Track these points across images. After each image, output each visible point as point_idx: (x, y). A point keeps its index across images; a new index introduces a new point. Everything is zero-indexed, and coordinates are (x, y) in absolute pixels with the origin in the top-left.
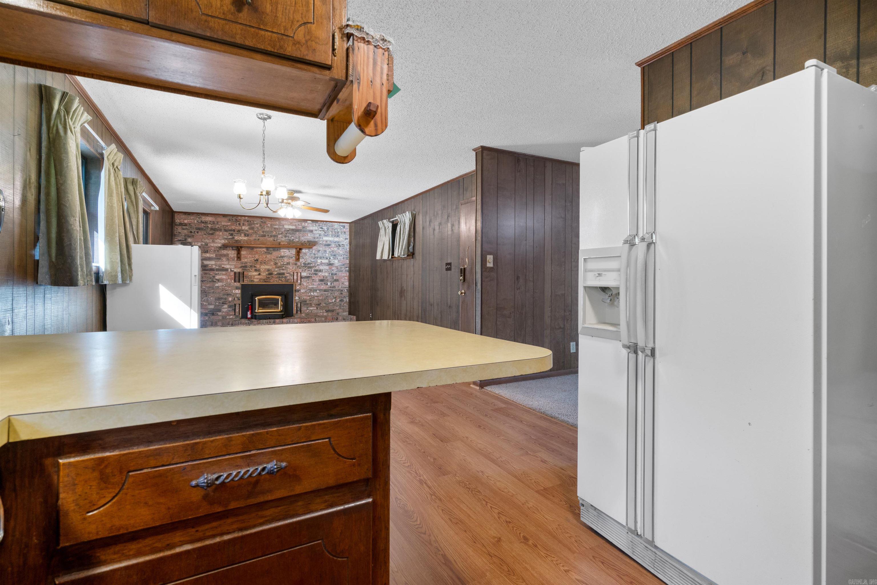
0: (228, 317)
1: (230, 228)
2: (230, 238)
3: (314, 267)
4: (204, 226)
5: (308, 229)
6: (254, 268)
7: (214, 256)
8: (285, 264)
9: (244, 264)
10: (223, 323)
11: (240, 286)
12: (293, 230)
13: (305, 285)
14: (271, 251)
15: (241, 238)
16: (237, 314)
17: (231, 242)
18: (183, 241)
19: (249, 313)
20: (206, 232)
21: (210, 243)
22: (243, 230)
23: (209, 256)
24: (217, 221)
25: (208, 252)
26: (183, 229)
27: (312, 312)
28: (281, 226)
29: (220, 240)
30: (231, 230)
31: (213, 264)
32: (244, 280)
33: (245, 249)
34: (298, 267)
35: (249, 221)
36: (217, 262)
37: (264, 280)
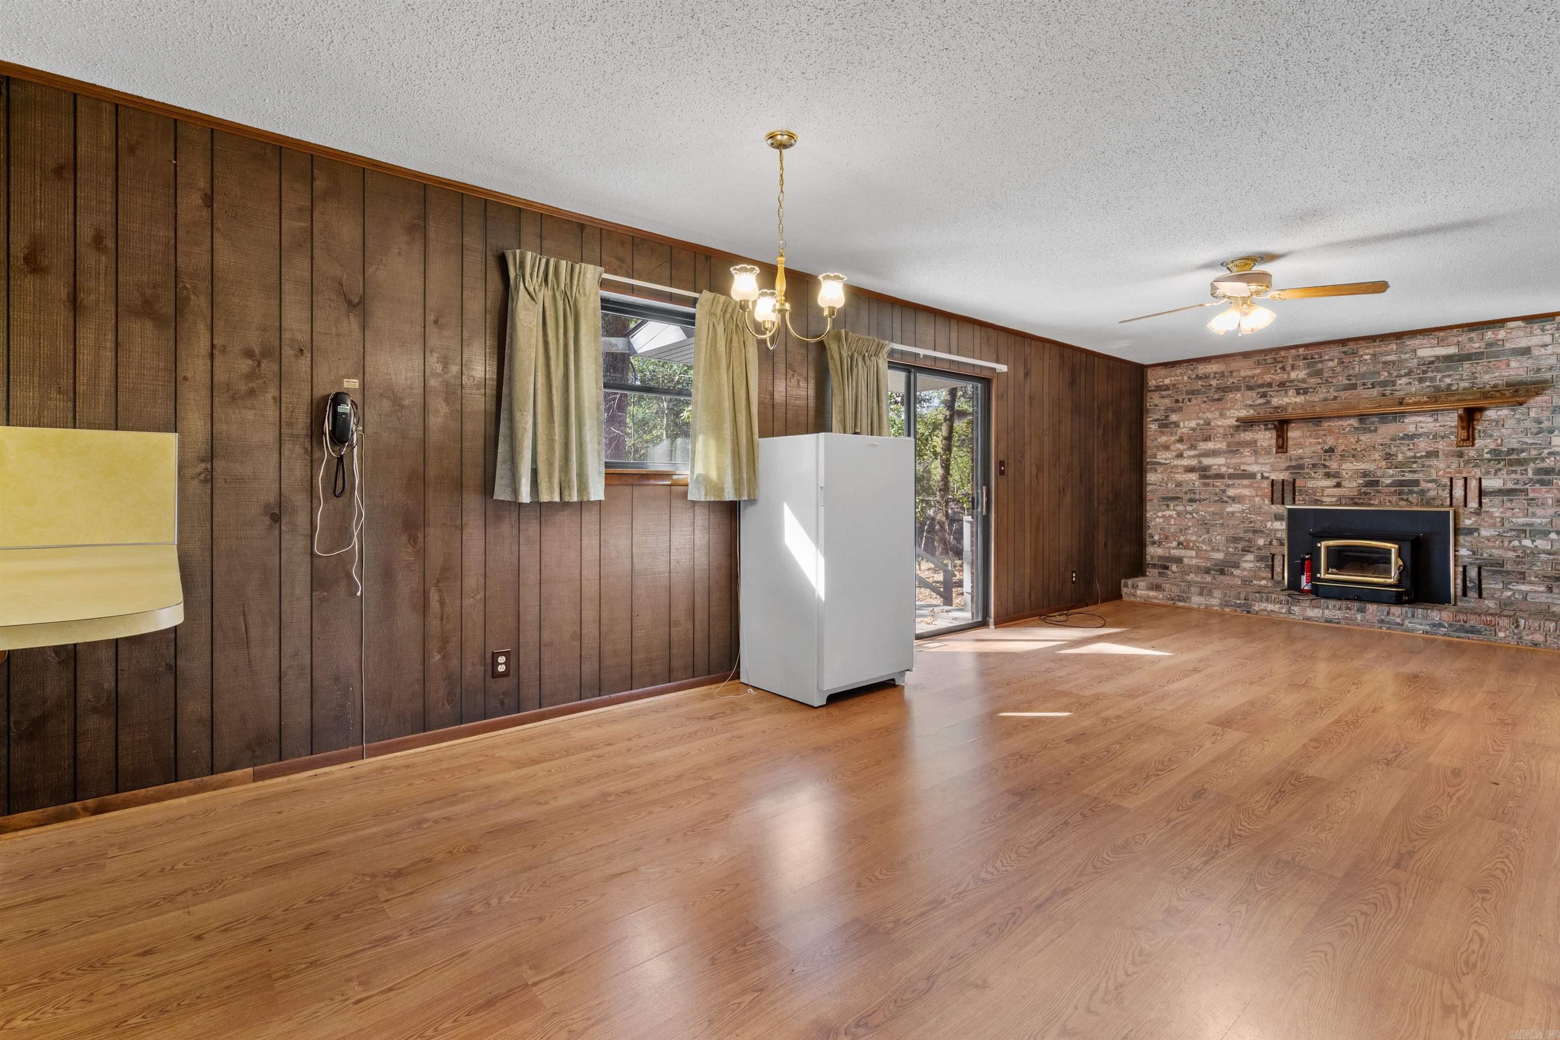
0: (1255, 582)
1: (1260, 381)
2: (1260, 404)
3: (1534, 460)
4: (1202, 386)
5: (1508, 345)
6: (1322, 471)
7: (1224, 447)
8: (1421, 457)
9: (1296, 460)
10: (1226, 593)
11: (1286, 513)
12: (1448, 358)
13: (1497, 514)
14: (1373, 423)
15: (1286, 400)
16: (1278, 578)
17: (1262, 412)
18: (1163, 420)
19: (1304, 578)
20: (1207, 397)
21: (1215, 419)
22: (1292, 381)
23: (1212, 447)
24: (1230, 369)
25: (1210, 440)
26: (1162, 397)
27: (1525, 599)
28: (1406, 353)
29: (1237, 410)
30: (1262, 386)
31: (1222, 465)
32: (1297, 498)
33: (1298, 425)
34: (1467, 462)
35: (1309, 357)
36: (1231, 458)
37: (1353, 499)
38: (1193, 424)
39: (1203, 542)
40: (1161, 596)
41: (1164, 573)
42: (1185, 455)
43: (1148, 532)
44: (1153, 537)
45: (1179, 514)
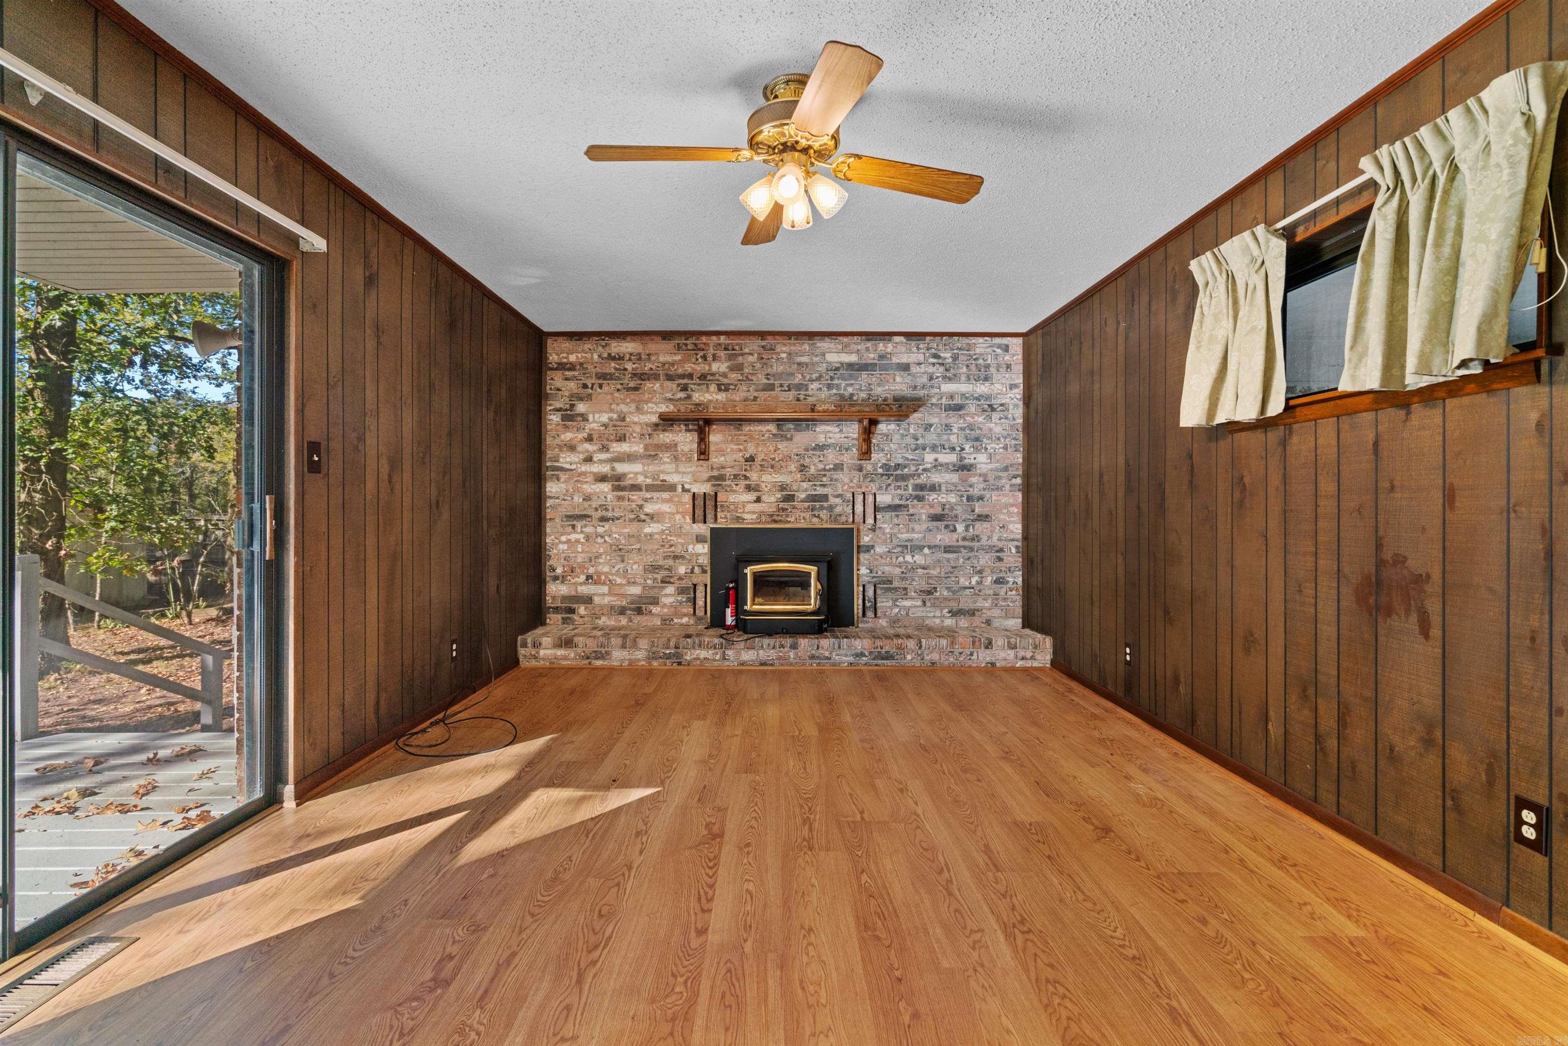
0: (677, 621)
1: (680, 371)
2: (680, 399)
3: (912, 476)
4: (616, 369)
5: (895, 360)
6: (743, 483)
7: (641, 451)
8: (829, 470)
9: (718, 469)
11: (708, 534)
12: (850, 366)
13: (888, 530)
14: (789, 430)
15: (708, 397)
16: (700, 613)
17: (682, 408)
18: (566, 410)
19: (729, 611)
20: (622, 384)
21: (631, 413)
22: (713, 374)
23: (628, 450)
24: (648, 352)
25: (625, 440)
26: (567, 379)
27: (907, 614)
28: (816, 356)
29: (656, 404)
30: (682, 376)
31: (639, 473)
32: (719, 515)
33: (720, 427)
34: (866, 476)
35: (730, 347)
36: (649, 465)
37: (772, 516)
38: (604, 418)
39: (617, 574)
41: (569, 618)
42: (595, 459)
43: (548, 563)
44: (554, 570)
45: (588, 538)
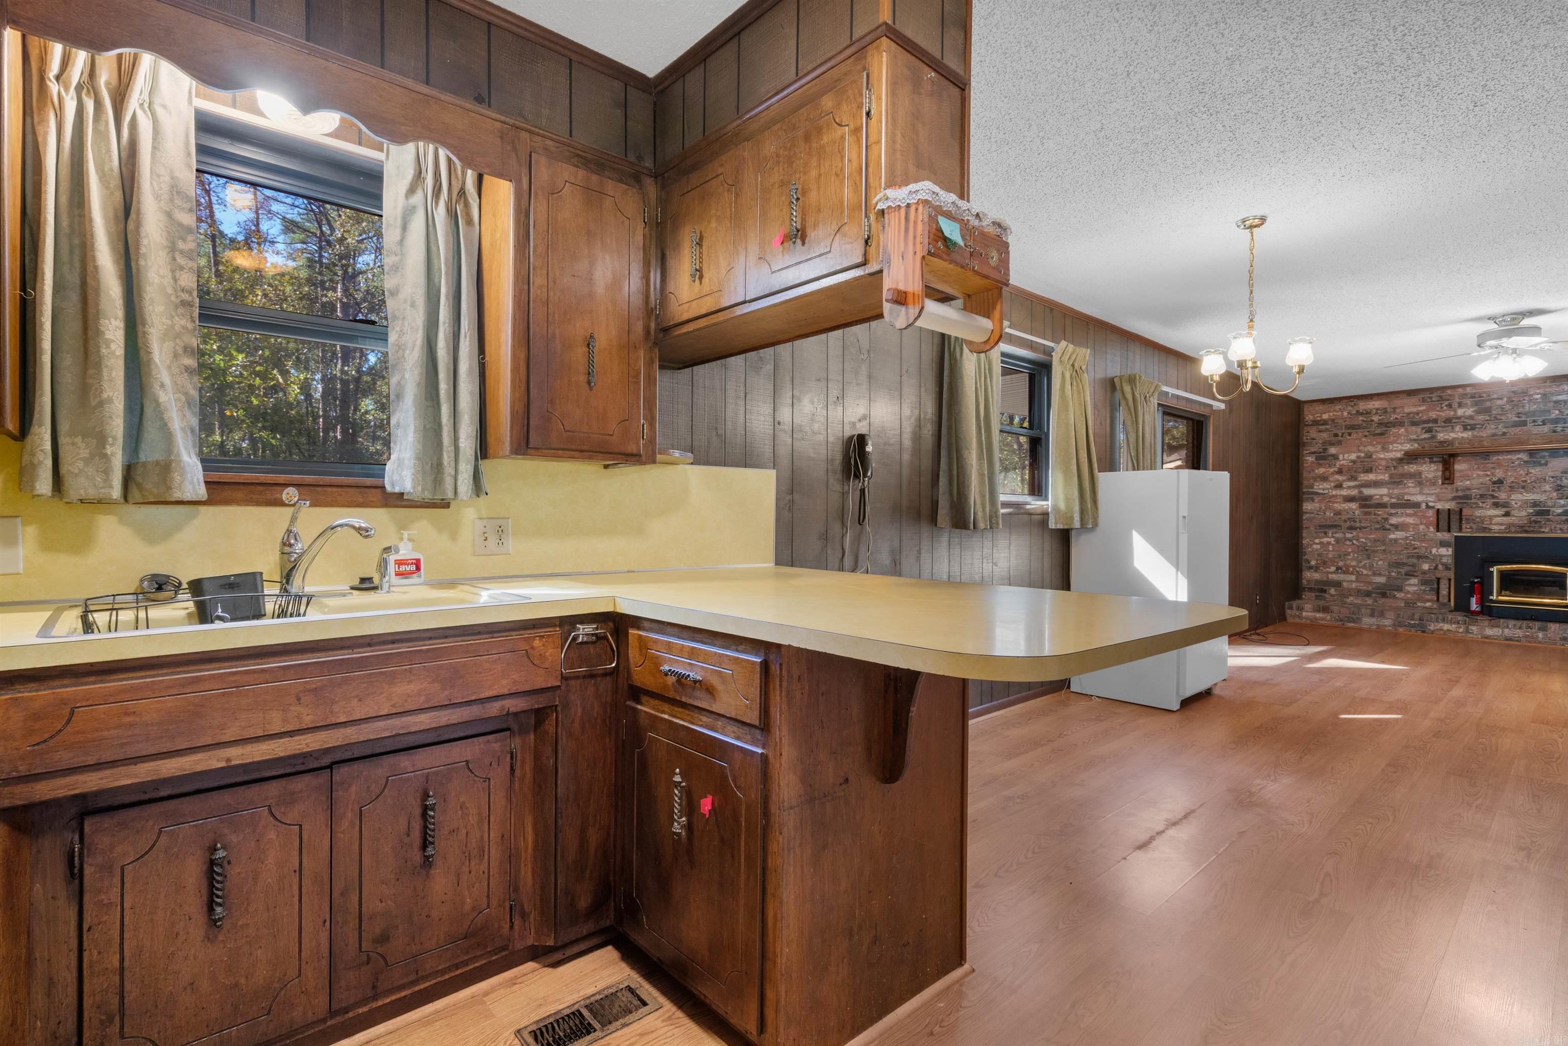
0: (1419, 604)
1: (1425, 418)
2: (1425, 439)
4: (1363, 421)
6: (1490, 501)
7: (1387, 479)
9: (1463, 490)
10: (1399, 614)
11: (1452, 540)
14: (1544, 457)
15: (1453, 435)
16: (1443, 599)
17: (1426, 446)
18: (1320, 453)
19: (1473, 600)
20: (1368, 432)
21: (1377, 452)
22: (1459, 418)
23: (1374, 478)
24: (1393, 406)
25: (1371, 472)
26: (1320, 431)
29: (1401, 444)
30: (1428, 422)
31: (1384, 495)
32: (1464, 526)
33: (1465, 459)
35: (1477, 396)
36: (1393, 489)
37: (1521, 527)
38: (1353, 457)
39: (1364, 567)
40: (1329, 618)
41: (1322, 596)
42: (1344, 486)
43: (1304, 558)
44: (1309, 563)
45: (1338, 541)
